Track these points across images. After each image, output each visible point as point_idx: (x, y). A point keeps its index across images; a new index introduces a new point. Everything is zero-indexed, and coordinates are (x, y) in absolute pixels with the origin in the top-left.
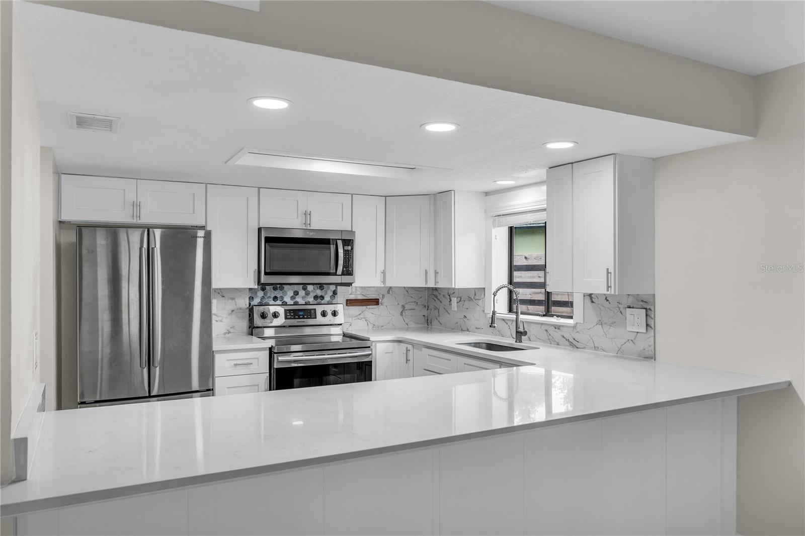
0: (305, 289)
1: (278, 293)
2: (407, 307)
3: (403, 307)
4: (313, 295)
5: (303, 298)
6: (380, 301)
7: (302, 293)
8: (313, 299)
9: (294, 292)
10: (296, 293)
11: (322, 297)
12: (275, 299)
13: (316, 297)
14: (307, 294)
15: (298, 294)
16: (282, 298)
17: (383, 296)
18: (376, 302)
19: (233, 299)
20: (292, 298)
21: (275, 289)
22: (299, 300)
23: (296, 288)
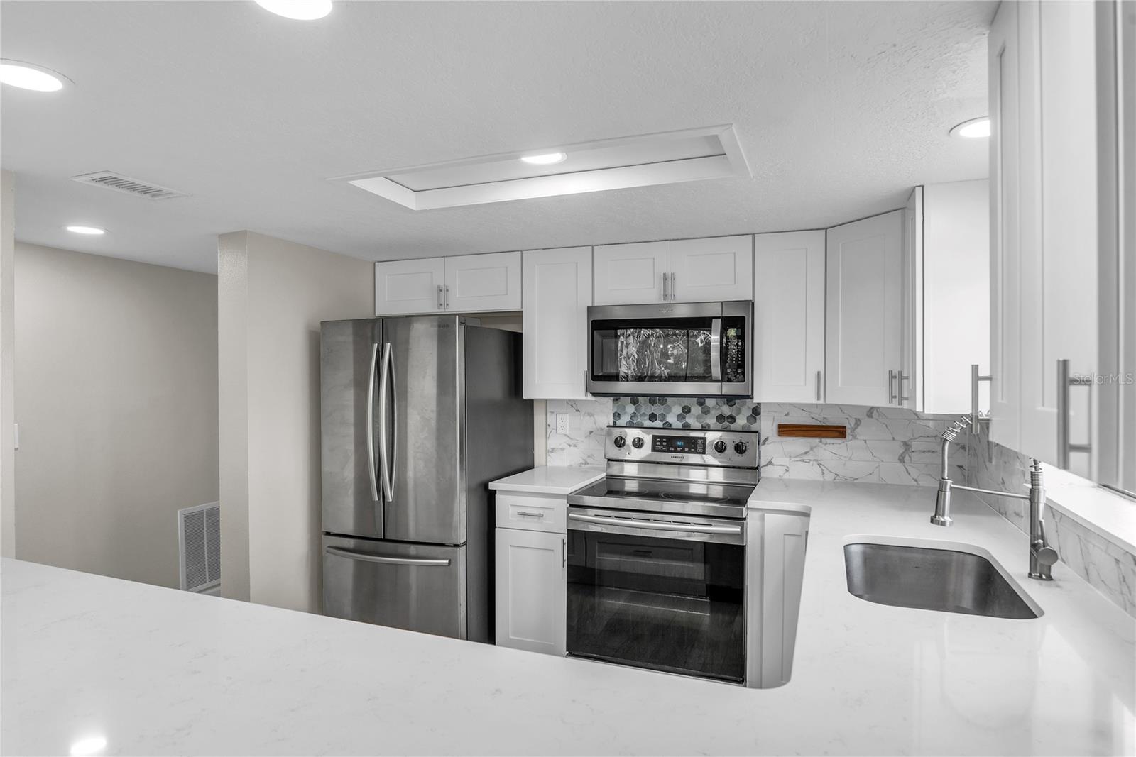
0: (701, 404)
1: (658, 409)
2: (915, 445)
3: (906, 445)
4: (714, 413)
5: (698, 418)
6: (848, 431)
7: (696, 410)
8: (715, 420)
9: (683, 408)
10: (687, 410)
11: (732, 419)
12: (653, 417)
13: (720, 418)
14: (706, 412)
15: (689, 411)
16: (663, 416)
17: (858, 422)
18: (838, 432)
19: (591, 415)
20: (680, 417)
21: (652, 402)
22: (691, 420)
23: (686, 401)
